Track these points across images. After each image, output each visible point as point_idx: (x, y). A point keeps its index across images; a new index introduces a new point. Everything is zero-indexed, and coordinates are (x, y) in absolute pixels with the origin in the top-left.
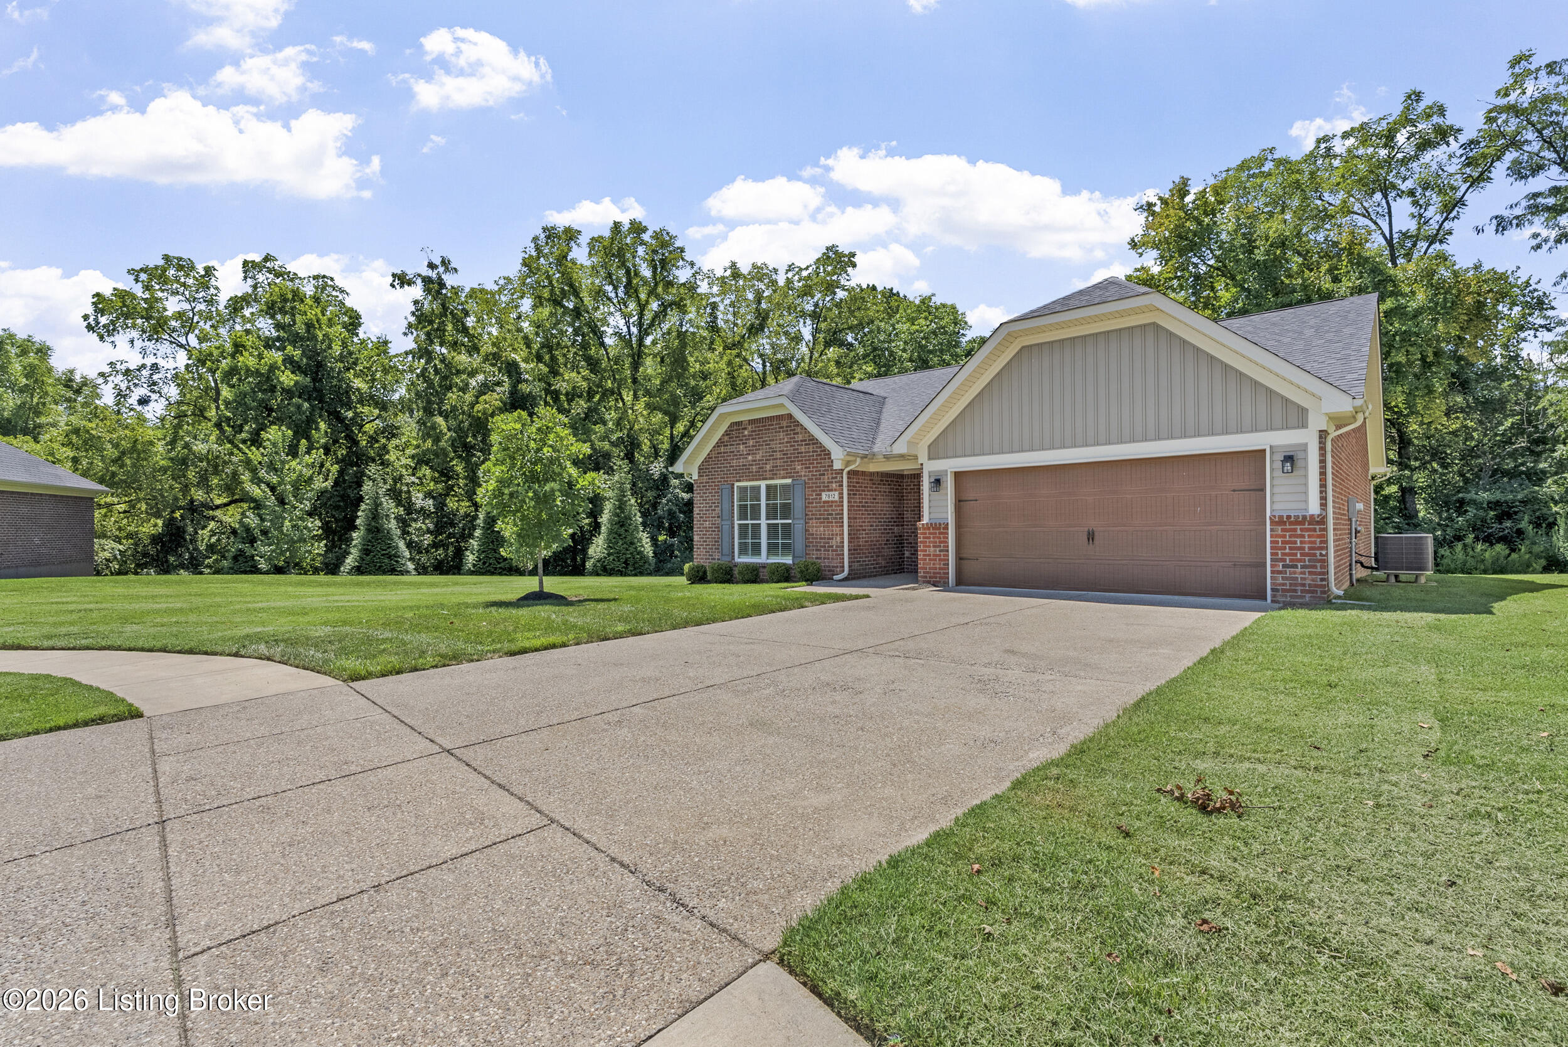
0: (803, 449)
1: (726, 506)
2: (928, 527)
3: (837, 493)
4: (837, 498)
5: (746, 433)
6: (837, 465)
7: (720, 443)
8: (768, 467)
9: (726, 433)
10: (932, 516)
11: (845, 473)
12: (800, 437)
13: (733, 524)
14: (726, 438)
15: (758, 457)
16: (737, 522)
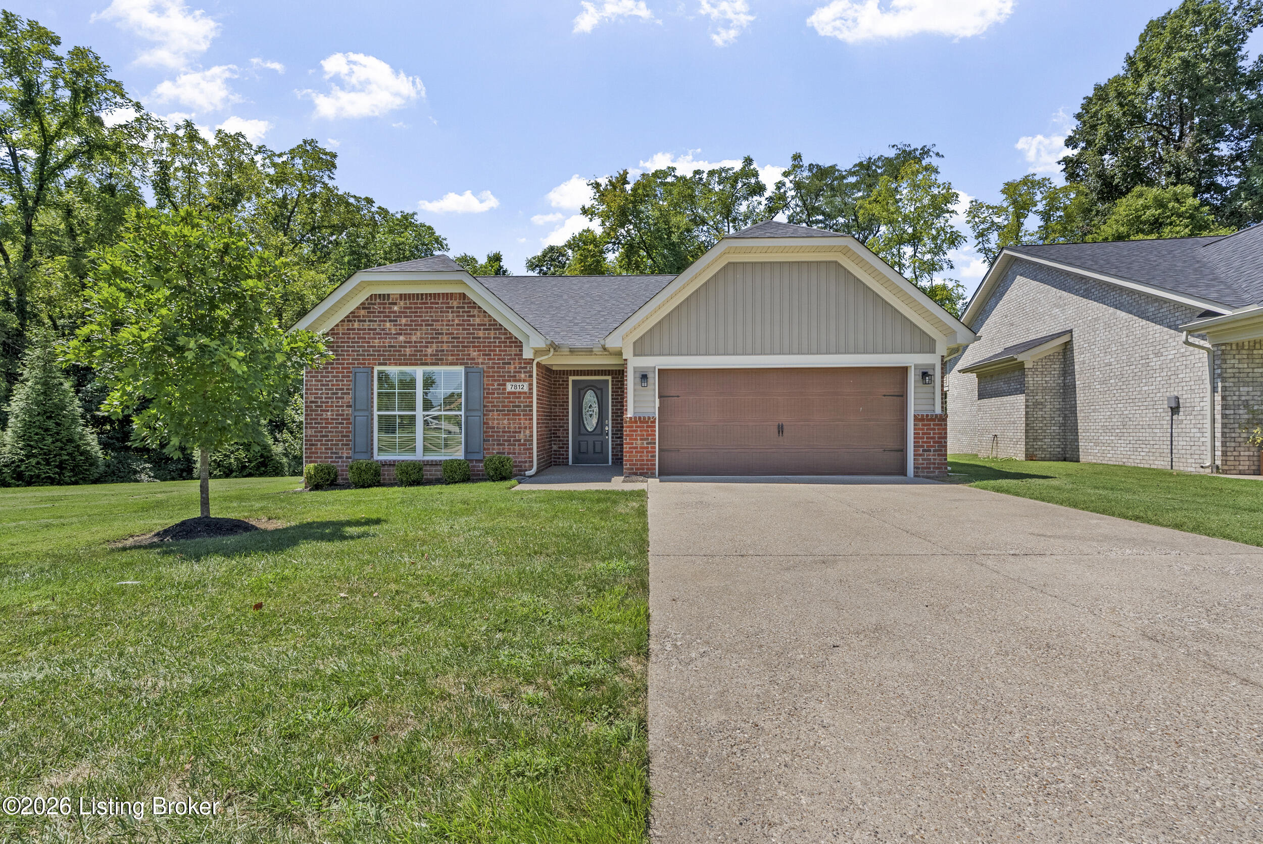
0: (481, 334)
1: (361, 393)
2: (634, 420)
3: (526, 385)
4: (526, 389)
5: (396, 308)
6: (527, 354)
7: (351, 317)
8: (429, 351)
9: (363, 306)
10: (638, 410)
11: (535, 363)
12: (478, 320)
13: (372, 415)
14: (363, 312)
15: (414, 338)
16: (376, 413)
